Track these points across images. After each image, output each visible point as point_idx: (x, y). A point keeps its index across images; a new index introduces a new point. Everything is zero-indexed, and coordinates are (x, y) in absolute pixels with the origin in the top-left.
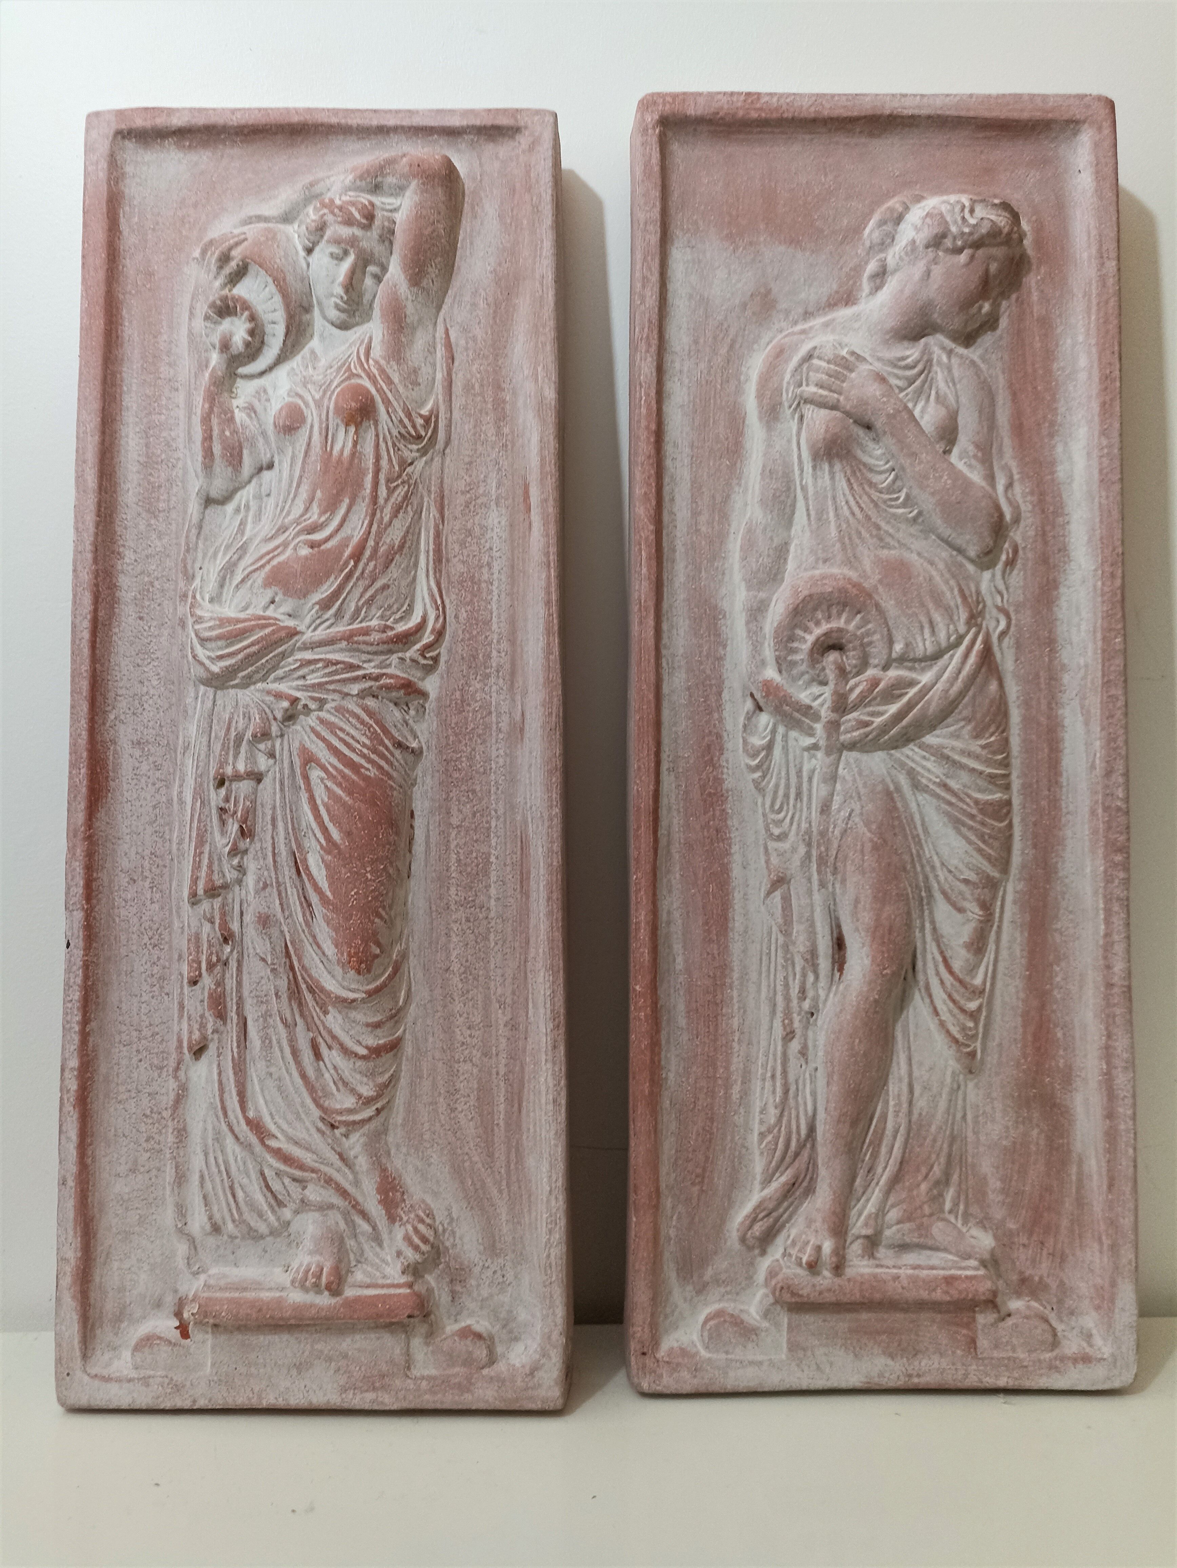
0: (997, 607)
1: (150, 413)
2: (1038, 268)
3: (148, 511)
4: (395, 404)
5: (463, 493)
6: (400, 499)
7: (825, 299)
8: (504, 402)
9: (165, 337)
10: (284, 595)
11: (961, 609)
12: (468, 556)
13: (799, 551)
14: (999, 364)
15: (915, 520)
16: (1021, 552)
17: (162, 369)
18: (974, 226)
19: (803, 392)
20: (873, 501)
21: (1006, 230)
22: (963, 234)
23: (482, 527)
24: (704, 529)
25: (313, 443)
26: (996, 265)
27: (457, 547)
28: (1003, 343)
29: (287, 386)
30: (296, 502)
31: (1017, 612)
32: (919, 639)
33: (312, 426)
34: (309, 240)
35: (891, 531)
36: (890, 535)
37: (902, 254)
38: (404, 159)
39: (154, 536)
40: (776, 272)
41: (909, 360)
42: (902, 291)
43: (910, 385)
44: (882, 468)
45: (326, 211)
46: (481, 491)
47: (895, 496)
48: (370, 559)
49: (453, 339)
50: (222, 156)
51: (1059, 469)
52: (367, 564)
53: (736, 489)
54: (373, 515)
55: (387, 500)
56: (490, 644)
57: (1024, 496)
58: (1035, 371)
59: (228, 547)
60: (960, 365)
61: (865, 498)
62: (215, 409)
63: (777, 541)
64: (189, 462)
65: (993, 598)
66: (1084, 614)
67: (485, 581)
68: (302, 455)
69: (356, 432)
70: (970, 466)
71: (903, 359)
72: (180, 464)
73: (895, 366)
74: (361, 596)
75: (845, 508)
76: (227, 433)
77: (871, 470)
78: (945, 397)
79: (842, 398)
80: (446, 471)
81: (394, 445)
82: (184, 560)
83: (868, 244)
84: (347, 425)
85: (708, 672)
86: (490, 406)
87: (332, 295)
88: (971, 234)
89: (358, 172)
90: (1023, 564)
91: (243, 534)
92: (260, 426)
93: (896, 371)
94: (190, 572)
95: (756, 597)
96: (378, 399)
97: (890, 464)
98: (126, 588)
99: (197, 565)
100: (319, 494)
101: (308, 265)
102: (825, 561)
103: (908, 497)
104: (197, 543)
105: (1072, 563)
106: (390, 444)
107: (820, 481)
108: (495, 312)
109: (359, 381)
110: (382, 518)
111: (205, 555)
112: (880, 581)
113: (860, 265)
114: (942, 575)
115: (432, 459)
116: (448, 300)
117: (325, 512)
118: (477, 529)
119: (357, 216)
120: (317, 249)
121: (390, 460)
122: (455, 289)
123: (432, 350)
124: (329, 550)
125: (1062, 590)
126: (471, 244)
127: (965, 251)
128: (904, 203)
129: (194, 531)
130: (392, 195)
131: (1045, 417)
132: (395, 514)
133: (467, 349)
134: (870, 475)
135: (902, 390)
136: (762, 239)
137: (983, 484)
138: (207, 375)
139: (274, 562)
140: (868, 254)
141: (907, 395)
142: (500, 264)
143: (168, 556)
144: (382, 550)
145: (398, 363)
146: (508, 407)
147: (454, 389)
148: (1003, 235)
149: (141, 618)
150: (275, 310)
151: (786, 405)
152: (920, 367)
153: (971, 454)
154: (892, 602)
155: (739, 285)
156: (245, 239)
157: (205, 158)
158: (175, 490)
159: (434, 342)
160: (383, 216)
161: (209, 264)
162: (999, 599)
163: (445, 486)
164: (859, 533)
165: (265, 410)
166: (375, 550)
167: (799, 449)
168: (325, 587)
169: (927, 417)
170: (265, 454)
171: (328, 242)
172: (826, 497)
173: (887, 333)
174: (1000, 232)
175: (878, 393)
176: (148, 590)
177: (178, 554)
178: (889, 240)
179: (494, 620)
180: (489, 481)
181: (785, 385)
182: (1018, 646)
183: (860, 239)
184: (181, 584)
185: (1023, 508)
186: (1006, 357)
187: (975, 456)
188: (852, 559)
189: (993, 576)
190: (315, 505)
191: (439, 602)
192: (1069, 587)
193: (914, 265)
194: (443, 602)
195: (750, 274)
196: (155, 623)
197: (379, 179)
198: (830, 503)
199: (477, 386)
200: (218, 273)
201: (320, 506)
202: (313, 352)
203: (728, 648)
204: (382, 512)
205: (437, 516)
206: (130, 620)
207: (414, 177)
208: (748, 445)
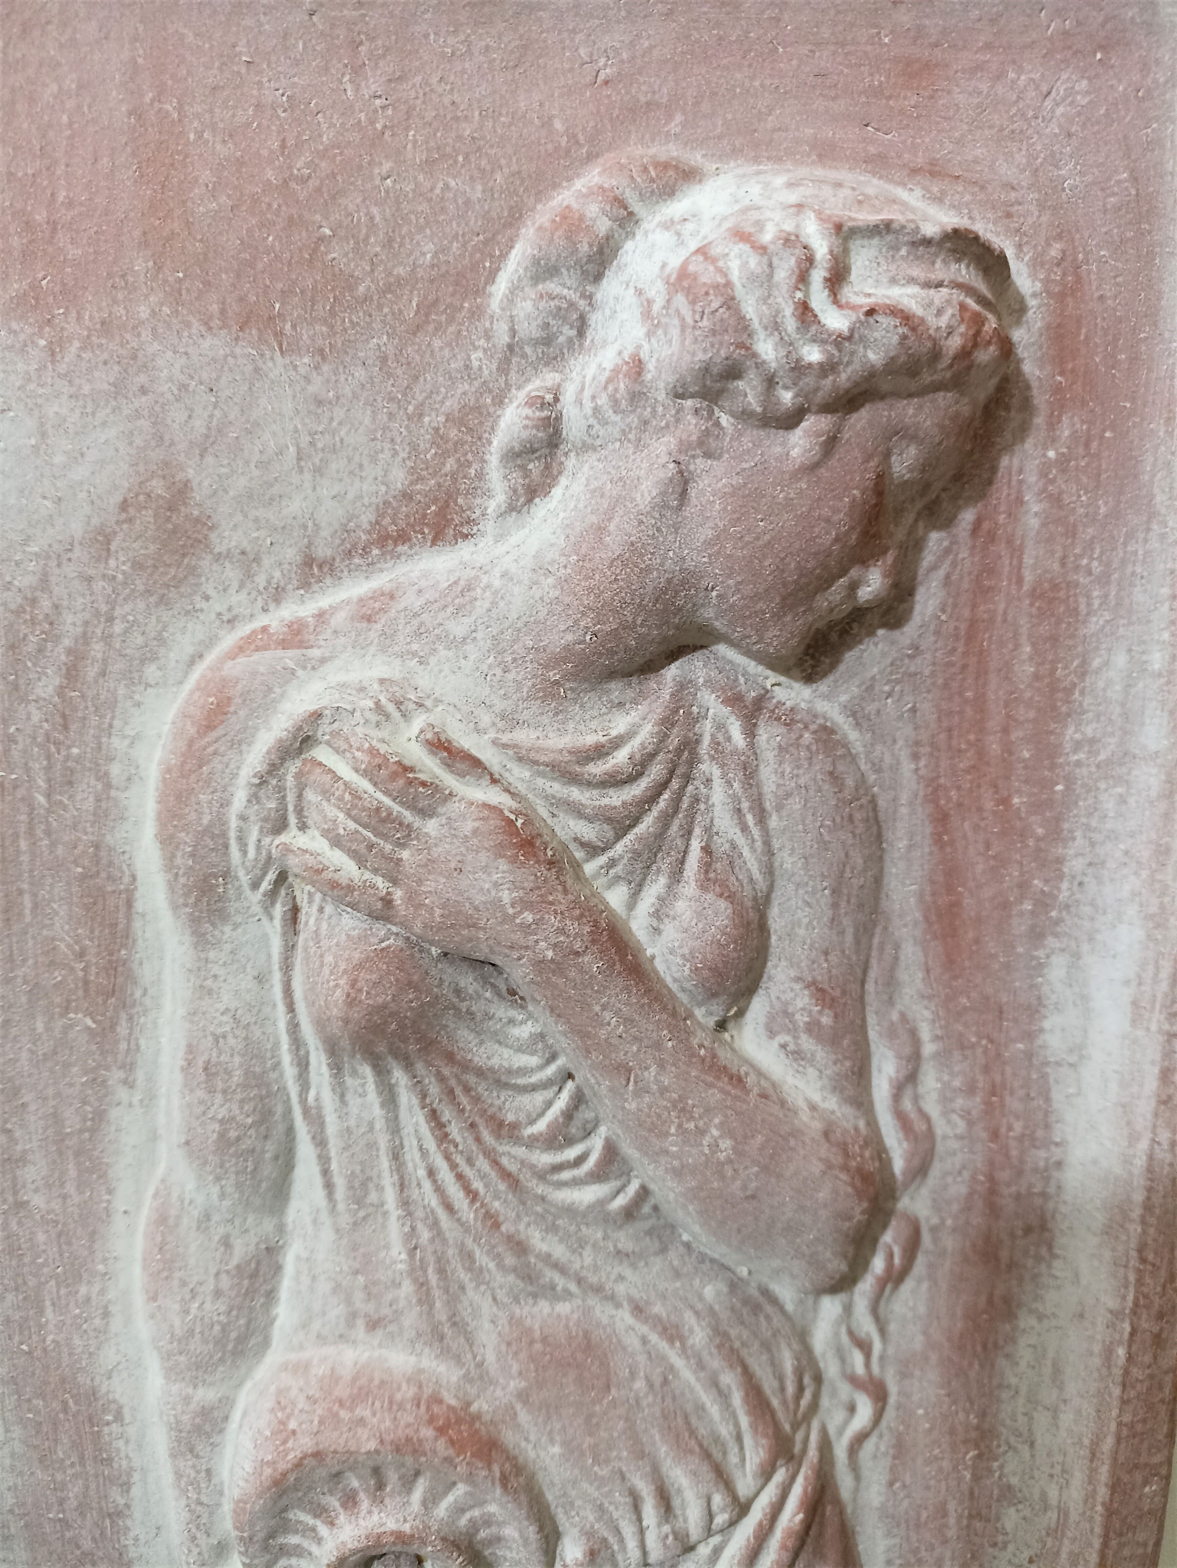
0: (853, 1380)
2: (1053, 424)
7: (367, 518)
11: (748, 1440)
13: (305, 1280)
14: (905, 732)
15: (630, 1213)
16: (926, 1238)
18: (841, 340)
19: (287, 849)
20: (505, 1175)
21: (955, 343)
22: (799, 368)
24: (38, 1201)
26: (913, 451)
28: (923, 665)
31: (904, 1375)
32: (628, 1530)
35: (559, 1251)
36: (557, 1266)
37: (603, 400)
40: (199, 425)
41: (621, 757)
42: (600, 530)
43: (618, 838)
44: (534, 1079)
47: (571, 1153)
51: (1047, 1024)
53: (122, 1093)
57: (945, 1100)
58: (1008, 749)
60: (782, 749)
61: (483, 1163)
63: (241, 1249)
65: (843, 1360)
66: (1072, 1389)
70: (797, 1055)
71: (600, 752)
73: (574, 779)
75: (427, 1185)
77: (500, 1083)
78: (733, 858)
79: (398, 895)
83: (502, 337)
85: (87, 1544)
88: (828, 368)
90: (931, 1266)
93: (576, 794)
95: (187, 1400)
97: (561, 1061)
102: (373, 1325)
103: (611, 1151)
105: (1057, 1264)
107: (354, 1102)
112: (523, 1396)
113: (478, 409)
114: (701, 1366)
125: (1026, 1321)
127: (809, 422)
128: (620, 202)
131: (1023, 886)
134: (496, 1099)
135: (593, 850)
136: (143, 312)
137: (831, 1104)
140: (504, 368)
141: (612, 863)
148: (945, 362)
151: (245, 879)
152: (656, 771)
153: (802, 1019)
154: (556, 1450)
155: (79, 473)
162: (858, 1359)
164: (468, 1257)
167: (291, 1008)
169: (671, 932)
172: (372, 1146)
173: (556, 661)
174: (935, 354)
175: (506, 897)
178: (569, 332)
181: (234, 823)
182: (900, 1449)
183: (477, 313)
185: (941, 1128)
186: (926, 708)
187: (812, 1028)
188: (447, 1330)
189: (848, 1309)
192: (1041, 1318)
193: (639, 445)
195: (112, 432)
198: (385, 1163)
203: (136, 1491)
208: (146, 973)
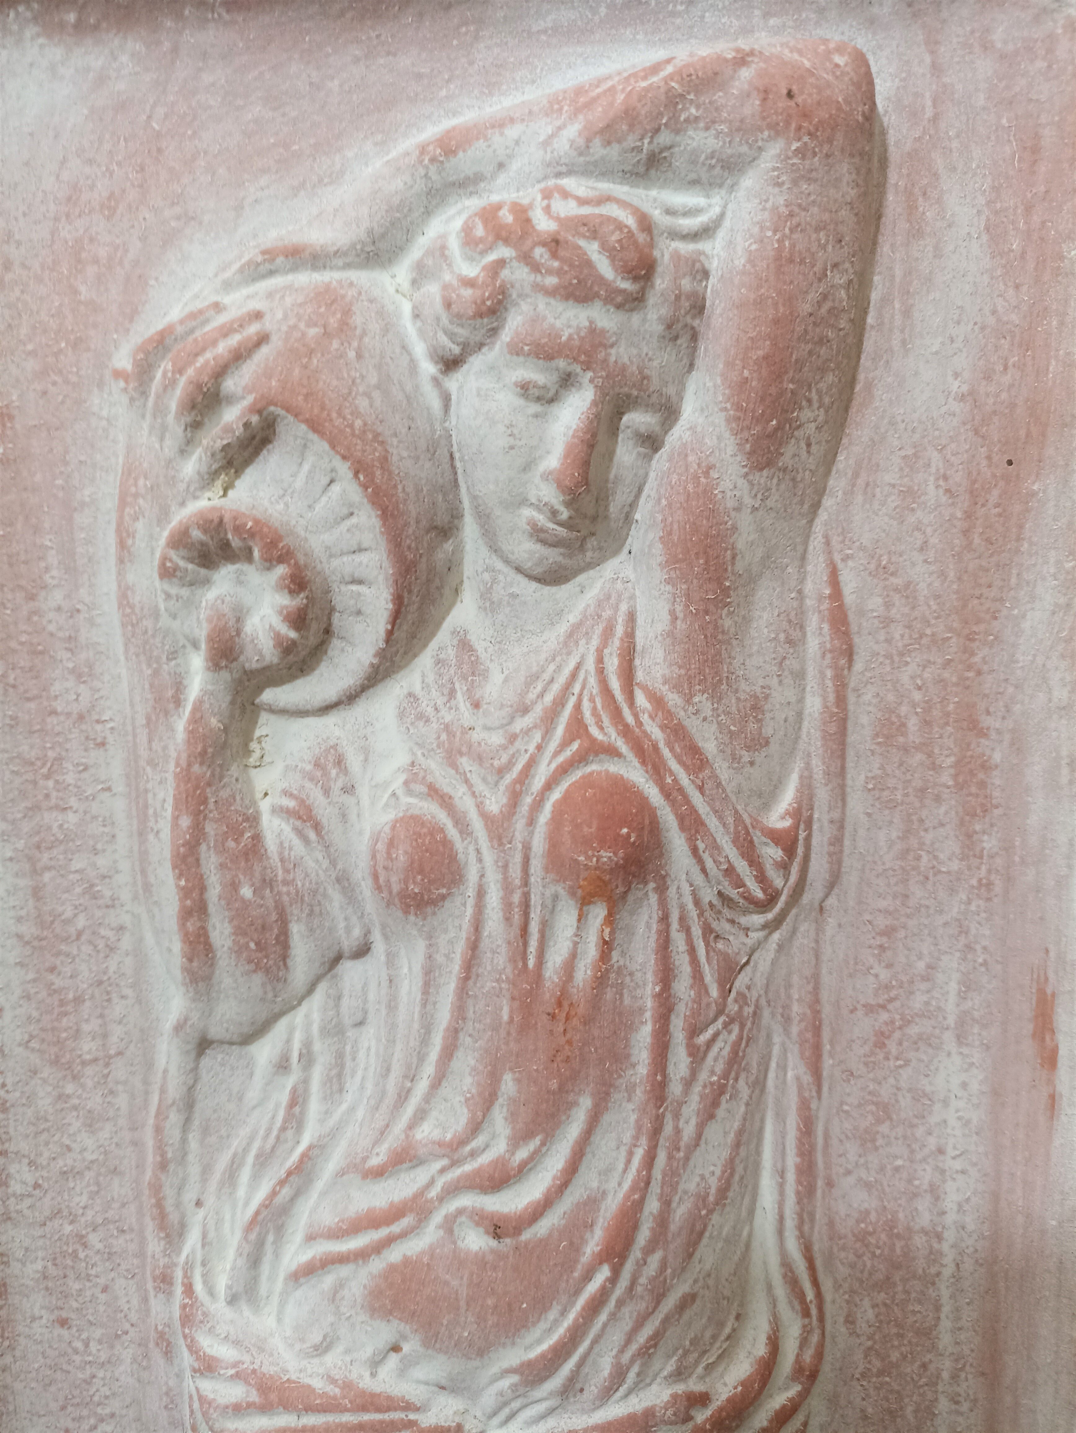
1: (36, 808)
3: (55, 1062)
4: (712, 823)
5: (870, 1009)
6: (720, 1068)
8: (986, 767)
9: (57, 597)
10: (427, 1343)
12: (882, 1169)
17: (56, 688)
23: (920, 1096)
25: (485, 944)
27: (852, 1149)
29: (401, 758)
30: (445, 1090)
33: (481, 893)
34: (451, 336)
38: (746, 74)
39: (77, 1125)
45: (504, 252)
46: (918, 1001)
48: (649, 1250)
49: (849, 598)
50: (175, 49)
52: (644, 1262)
54: (656, 1132)
55: (688, 1083)
56: (933, 1383)
59: (264, 1160)
62: (210, 828)
64: (149, 939)
67: (924, 1232)
68: (456, 967)
69: (610, 920)
72: (126, 943)
74: (628, 1341)
76: (246, 892)
80: (827, 952)
81: (708, 930)
82: (156, 1188)
84: (585, 901)
86: (946, 778)
87: (524, 502)
89: (598, 115)
91: (299, 1128)
92: (333, 863)
94: (174, 1217)
96: (668, 817)
98: (19, 1254)
99: (190, 1196)
100: (508, 1085)
101: (446, 400)
104: (184, 1140)
106: (697, 931)
108: (968, 515)
109: (614, 767)
110: (678, 1131)
111: (206, 1170)
115: (794, 931)
116: (837, 484)
117: (527, 1136)
118: (905, 1101)
119: (605, 268)
120: (476, 362)
121: (697, 975)
122: (856, 449)
123: (796, 634)
124: (543, 1243)
126: (907, 313)
129: (174, 1118)
130: (695, 183)
132: (708, 1115)
133: (887, 622)
138: (181, 725)
139: (395, 1255)
142: (988, 377)
143: (115, 1171)
144: (680, 1212)
145: (716, 697)
146: (997, 779)
147: (852, 738)
149: (63, 1323)
150: (360, 550)
156: (263, 339)
157: (124, 58)
158: (118, 1009)
159: (801, 612)
160: (676, 257)
161: (159, 410)
163: (825, 995)
165: (344, 817)
166: (662, 1221)
168: (536, 1332)
170: (348, 930)
171: (515, 350)
176: (75, 1255)
177: (140, 1166)
179: (946, 1324)
180: (940, 978)
184: (154, 1246)
190: (499, 1116)
191: (810, 1295)
194: (819, 1295)
196: (98, 1333)
197: (664, 138)
199: (913, 724)
200: (189, 442)
201: (512, 1117)
202: (465, 646)
204: (677, 1116)
205: (807, 1079)
206: (38, 1329)
207: (776, 130)
